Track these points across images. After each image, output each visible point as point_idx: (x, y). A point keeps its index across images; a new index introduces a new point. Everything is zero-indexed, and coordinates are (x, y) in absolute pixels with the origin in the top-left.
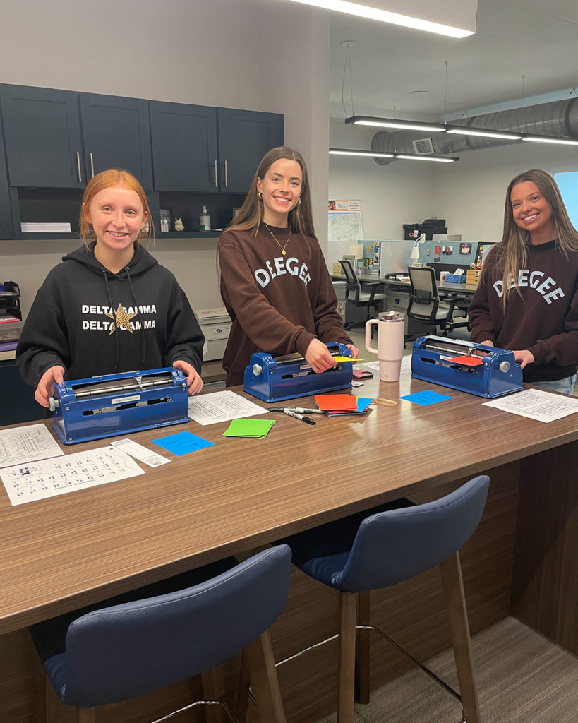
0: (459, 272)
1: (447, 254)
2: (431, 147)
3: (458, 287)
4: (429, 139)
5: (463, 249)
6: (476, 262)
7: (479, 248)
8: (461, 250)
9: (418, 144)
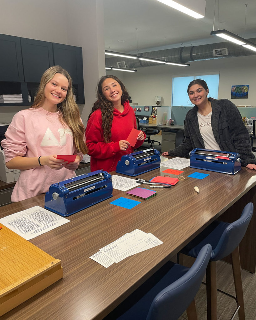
0: (145, 119)
1: (139, 111)
2: (125, 65)
3: (145, 125)
4: (124, 62)
5: (146, 109)
6: (152, 114)
7: (152, 108)
8: (145, 109)
9: (119, 63)
